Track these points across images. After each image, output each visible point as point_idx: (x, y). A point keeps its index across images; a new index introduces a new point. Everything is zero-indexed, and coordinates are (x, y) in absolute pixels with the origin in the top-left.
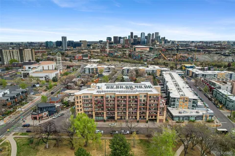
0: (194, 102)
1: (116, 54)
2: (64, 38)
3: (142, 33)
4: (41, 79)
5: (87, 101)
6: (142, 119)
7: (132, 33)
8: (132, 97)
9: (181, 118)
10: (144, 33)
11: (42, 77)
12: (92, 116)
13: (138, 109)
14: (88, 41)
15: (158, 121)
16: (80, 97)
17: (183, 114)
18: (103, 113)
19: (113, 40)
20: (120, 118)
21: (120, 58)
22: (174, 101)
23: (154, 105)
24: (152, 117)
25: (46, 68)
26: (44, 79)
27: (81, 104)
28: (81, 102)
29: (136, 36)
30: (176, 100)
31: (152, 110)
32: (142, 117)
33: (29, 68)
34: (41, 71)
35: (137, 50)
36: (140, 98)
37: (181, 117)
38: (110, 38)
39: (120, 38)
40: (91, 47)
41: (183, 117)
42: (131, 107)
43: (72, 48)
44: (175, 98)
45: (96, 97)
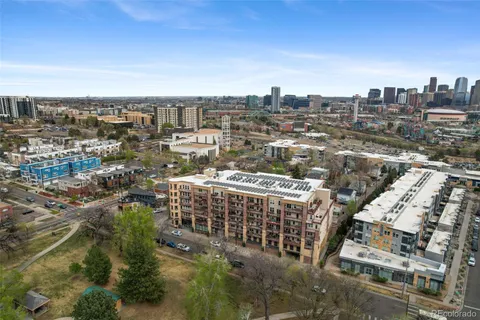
0: (404, 240)
1: (369, 125)
2: (276, 90)
3: (458, 80)
4: (184, 157)
5: (187, 194)
6: (271, 247)
7: (433, 80)
8: (255, 201)
9: (357, 267)
10: (465, 80)
11: (186, 154)
12: (190, 222)
13: (264, 226)
14: (323, 96)
15: (302, 258)
16: (175, 186)
17: (365, 260)
18: (206, 220)
19: (382, 96)
20: (234, 235)
21: (375, 133)
22: (361, 228)
23: (296, 224)
24: (292, 247)
25: (202, 139)
26: (188, 157)
27: (177, 198)
28: (176, 194)
29: (444, 87)
30: (365, 226)
31: (293, 234)
32: (273, 244)
33: (177, 137)
34: (191, 144)
35: (431, 119)
36: (271, 206)
37: (358, 263)
38: (378, 90)
39: (401, 90)
40: (329, 109)
41: (363, 266)
42: (253, 219)
43: (291, 109)
44: (362, 222)
45: (200, 190)
